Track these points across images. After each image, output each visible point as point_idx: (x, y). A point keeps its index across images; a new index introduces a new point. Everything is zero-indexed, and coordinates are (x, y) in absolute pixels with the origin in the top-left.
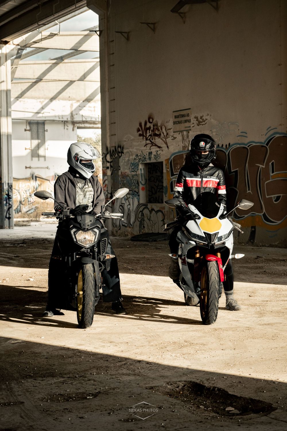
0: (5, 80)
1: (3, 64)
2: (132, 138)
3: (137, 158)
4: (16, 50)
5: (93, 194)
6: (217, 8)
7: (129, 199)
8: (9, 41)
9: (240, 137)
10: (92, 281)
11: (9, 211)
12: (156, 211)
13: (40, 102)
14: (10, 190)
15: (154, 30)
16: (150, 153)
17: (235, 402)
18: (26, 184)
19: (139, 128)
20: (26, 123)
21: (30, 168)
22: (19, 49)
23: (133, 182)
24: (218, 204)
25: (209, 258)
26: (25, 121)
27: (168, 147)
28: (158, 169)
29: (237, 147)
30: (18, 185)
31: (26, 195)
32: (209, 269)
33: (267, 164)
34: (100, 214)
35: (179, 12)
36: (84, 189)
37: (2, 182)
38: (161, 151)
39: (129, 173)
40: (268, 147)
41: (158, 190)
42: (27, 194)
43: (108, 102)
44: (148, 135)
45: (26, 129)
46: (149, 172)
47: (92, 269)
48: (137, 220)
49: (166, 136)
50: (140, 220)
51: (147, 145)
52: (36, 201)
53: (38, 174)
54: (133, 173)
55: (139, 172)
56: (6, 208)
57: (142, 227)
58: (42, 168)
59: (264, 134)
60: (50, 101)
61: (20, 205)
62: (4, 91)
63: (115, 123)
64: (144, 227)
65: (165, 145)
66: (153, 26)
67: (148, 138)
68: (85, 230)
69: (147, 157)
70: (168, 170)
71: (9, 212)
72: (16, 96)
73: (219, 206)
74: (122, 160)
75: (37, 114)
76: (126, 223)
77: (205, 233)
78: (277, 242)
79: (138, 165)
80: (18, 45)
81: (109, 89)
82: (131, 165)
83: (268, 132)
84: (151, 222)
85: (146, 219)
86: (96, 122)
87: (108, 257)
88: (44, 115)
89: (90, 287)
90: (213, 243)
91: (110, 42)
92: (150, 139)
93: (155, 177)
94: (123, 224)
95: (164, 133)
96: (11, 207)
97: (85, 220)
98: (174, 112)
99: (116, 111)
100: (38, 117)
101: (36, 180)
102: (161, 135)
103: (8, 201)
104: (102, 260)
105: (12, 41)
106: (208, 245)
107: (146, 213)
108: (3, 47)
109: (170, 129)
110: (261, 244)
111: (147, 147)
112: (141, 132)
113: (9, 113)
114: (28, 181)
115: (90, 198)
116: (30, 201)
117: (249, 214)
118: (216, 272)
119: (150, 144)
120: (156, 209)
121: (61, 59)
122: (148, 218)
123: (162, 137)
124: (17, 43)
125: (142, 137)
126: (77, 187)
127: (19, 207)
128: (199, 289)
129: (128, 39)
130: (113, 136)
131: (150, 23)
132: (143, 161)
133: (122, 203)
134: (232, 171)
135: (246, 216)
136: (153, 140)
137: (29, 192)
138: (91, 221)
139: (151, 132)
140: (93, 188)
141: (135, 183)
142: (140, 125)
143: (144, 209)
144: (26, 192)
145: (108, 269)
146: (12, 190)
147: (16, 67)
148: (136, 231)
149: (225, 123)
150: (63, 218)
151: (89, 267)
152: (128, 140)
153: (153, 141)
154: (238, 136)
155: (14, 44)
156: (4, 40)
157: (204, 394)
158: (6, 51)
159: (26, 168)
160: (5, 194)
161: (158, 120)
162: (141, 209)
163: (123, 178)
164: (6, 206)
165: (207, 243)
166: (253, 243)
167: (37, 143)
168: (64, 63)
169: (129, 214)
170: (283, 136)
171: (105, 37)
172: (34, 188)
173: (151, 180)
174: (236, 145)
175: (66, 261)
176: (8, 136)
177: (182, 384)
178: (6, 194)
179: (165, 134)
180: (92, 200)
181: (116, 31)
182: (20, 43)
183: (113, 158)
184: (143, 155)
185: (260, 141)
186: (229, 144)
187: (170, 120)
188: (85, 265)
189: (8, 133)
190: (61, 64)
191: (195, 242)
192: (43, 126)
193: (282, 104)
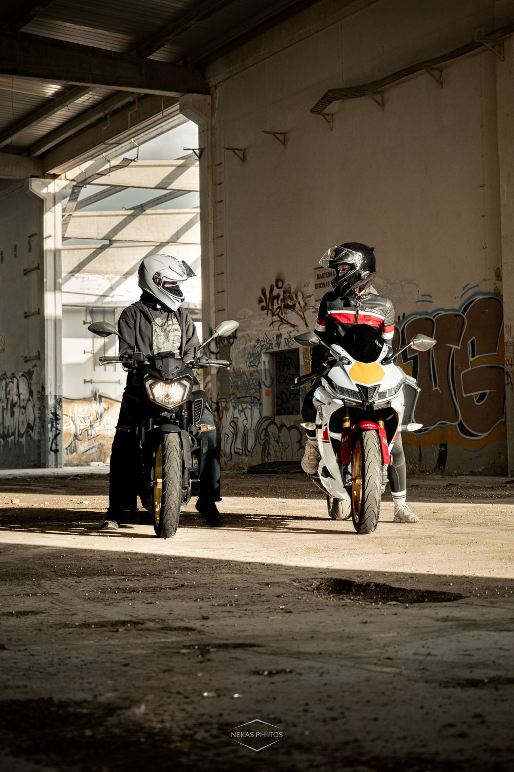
0: (52, 234)
1: (50, 209)
2: (251, 313)
3: (259, 345)
4: (70, 188)
5: (181, 335)
6: (382, 105)
7: (245, 411)
8: (59, 174)
9: (420, 302)
10: (178, 458)
11: (56, 440)
12: (288, 427)
13: (108, 278)
14: (58, 406)
15: (284, 143)
16: (279, 336)
17: (402, 596)
18: (85, 407)
19: (261, 297)
20: (85, 311)
21: (91, 382)
22: (75, 186)
23: (253, 383)
24: (379, 342)
25: (366, 425)
26: (85, 308)
27: (307, 325)
28: (292, 363)
29: (416, 318)
30: (73, 410)
31: (84, 425)
32: (365, 441)
33: (464, 345)
34: (193, 360)
35: (322, 112)
36: (165, 327)
37: (46, 394)
38: (296, 332)
39: (246, 369)
40: (464, 316)
41: (292, 396)
42: (85, 423)
43: (213, 260)
44: (275, 307)
45: (86, 321)
46: (278, 368)
47: (178, 440)
48: (258, 444)
49: (304, 308)
50: (262, 442)
51: (274, 324)
52: (100, 435)
53: (105, 392)
54: (252, 369)
55: (261, 367)
56: (51, 435)
57: (266, 454)
58: (110, 382)
59: (458, 297)
60: (124, 278)
61: (74, 440)
62: (50, 250)
63: (223, 291)
64: (269, 454)
65: (302, 322)
66: (282, 138)
67: (275, 312)
68: (168, 381)
69: (274, 342)
70: (308, 361)
71: (56, 442)
72: (71, 269)
73: (380, 346)
74: (234, 349)
75: (102, 297)
76: (241, 450)
77: (358, 386)
78: (482, 468)
79: (260, 355)
80: (74, 180)
81: (213, 239)
82: (248, 357)
83: (465, 293)
84: (281, 445)
85: (272, 440)
86: (196, 311)
87: (205, 429)
88: (114, 299)
89: (173, 467)
90: (371, 401)
91: (216, 166)
92: (278, 314)
93: (287, 377)
94: (236, 450)
95: (300, 302)
96: (59, 433)
97: (167, 366)
98: (315, 269)
99: (225, 273)
100: (105, 303)
101: (100, 401)
102: (297, 307)
103: (54, 423)
104: (194, 434)
105: (64, 174)
106: (362, 405)
107: (272, 432)
108: (50, 183)
109: (310, 296)
110: (455, 472)
111: (273, 327)
112: (264, 304)
113: (57, 285)
114: (88, 402)
115: (176, 341)
116: (91, 435)
117: (436, 425)
118: (377, 447)
119: (279, 321)
120: (288, 425)
121: (140, 209)
122: (276, 439)
123: (297, 310)
124: (72, 178)
125: (266, 311)
126: (155, 324)
127: (73, 445)
128: (350, 477)
129: (244, 159)
130: (220, 312)
131: (279, 132)
132: (267, 349)
133: (234, 418)
134: (408, 357)
135: (431, 428)
136: (284, 314)
137: (89, 420)
138: (177, 367)
139: (279, 302)
140: (180, 326)
141: (254, 385)
142: (264, 292)
143: (269, 425)
144: (84, 420)
145: (204, 449)
146: (61, 406)
147: (69, 215)
148: (257, 460)
149: (397, 281)
150: (134, 365)
151: (172, 439)
152: (245, 317)
153: (283, 317)
154: (417, 301)
155: (67, 180)
156: (52, 172)
157: (352, 592)
158: (54, 190)
159: (85, 382)
160: (49, 413)
161: (292, 283)
162: (265, 425)
163: (236, 377)
164: (51, 431)
165: (361, 402)
166: (442, 470)
167: (103, 343)
168: (145, 214)
169: (245, 434)
170: (489, 298)
171: (208, 159)
172: (97, 413)
173: (280, 381)
174: (414, 316)
175: (137, 433)
176: (55, 321)
177: (318, 582)
178: (52, 413)
179: (302, 304)
180: (179, 345)
181: (226, 147)
182: (77, 177)
183: (220, 347)
184: (268, 340)
185: (452, 308)
186: (404, 315)
187: (309, 283)
188: (166, 435)
189: (56, 317)
190: (140, 217)
191: (343, 400)
192: (113, 317)
193: (486, 247)
